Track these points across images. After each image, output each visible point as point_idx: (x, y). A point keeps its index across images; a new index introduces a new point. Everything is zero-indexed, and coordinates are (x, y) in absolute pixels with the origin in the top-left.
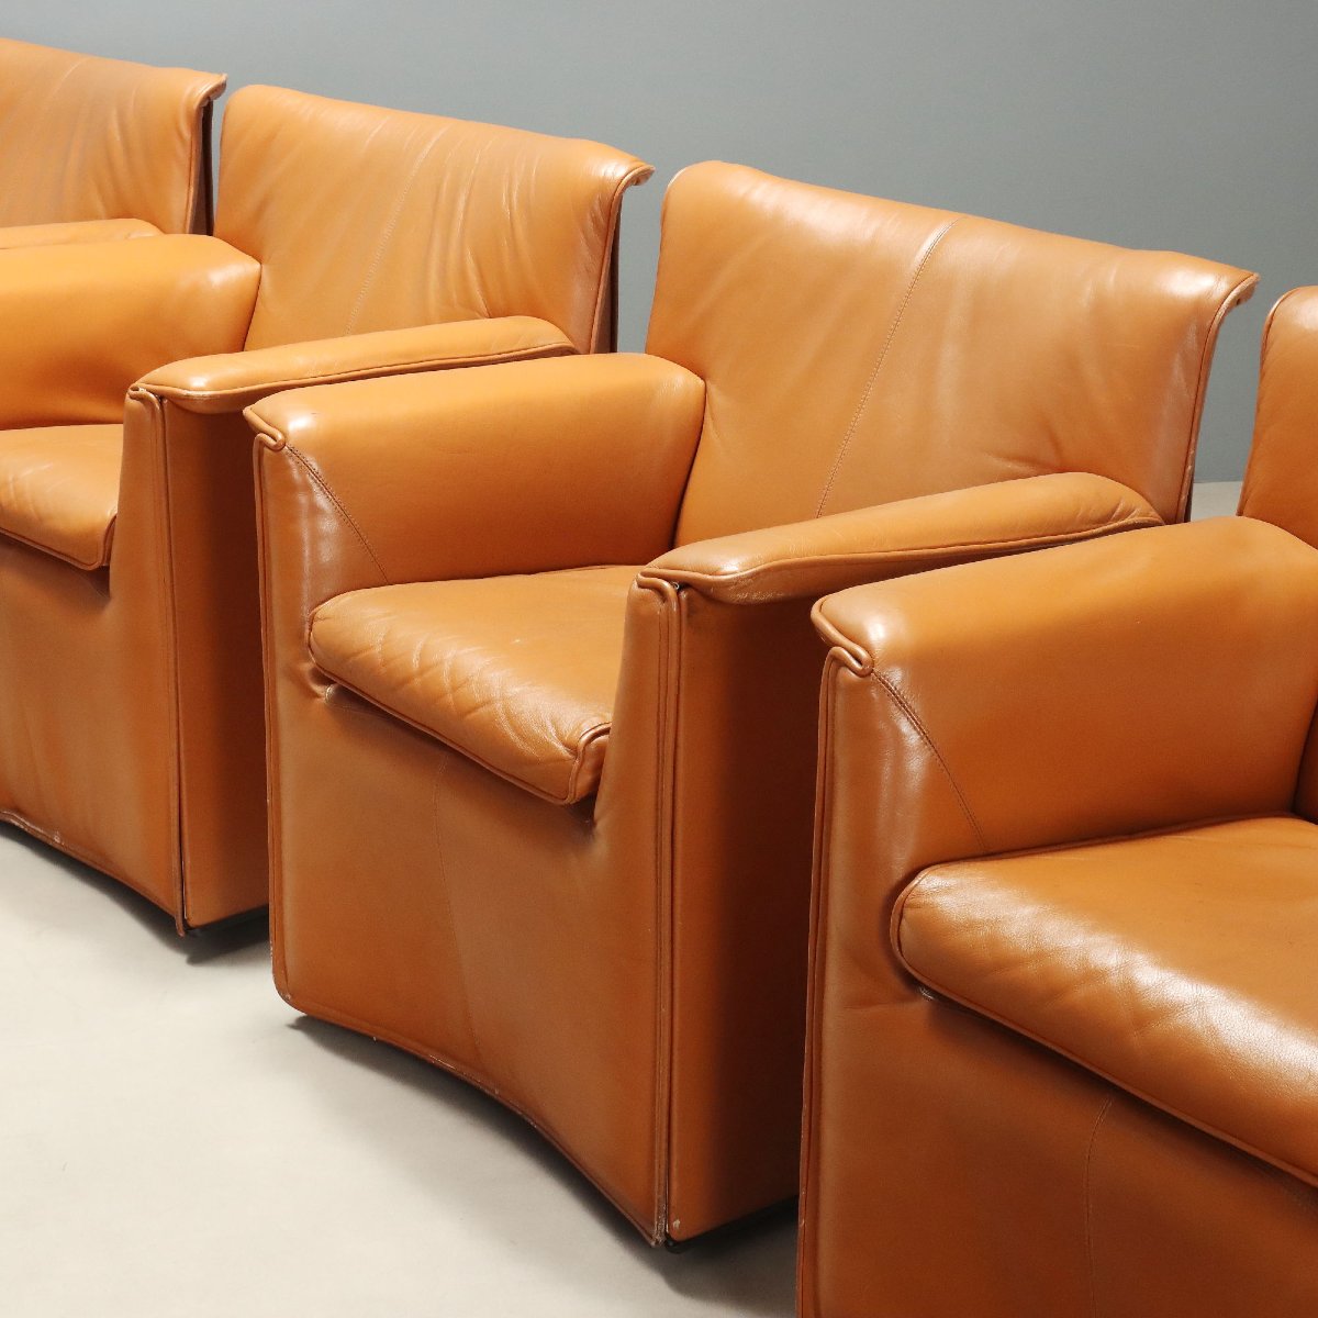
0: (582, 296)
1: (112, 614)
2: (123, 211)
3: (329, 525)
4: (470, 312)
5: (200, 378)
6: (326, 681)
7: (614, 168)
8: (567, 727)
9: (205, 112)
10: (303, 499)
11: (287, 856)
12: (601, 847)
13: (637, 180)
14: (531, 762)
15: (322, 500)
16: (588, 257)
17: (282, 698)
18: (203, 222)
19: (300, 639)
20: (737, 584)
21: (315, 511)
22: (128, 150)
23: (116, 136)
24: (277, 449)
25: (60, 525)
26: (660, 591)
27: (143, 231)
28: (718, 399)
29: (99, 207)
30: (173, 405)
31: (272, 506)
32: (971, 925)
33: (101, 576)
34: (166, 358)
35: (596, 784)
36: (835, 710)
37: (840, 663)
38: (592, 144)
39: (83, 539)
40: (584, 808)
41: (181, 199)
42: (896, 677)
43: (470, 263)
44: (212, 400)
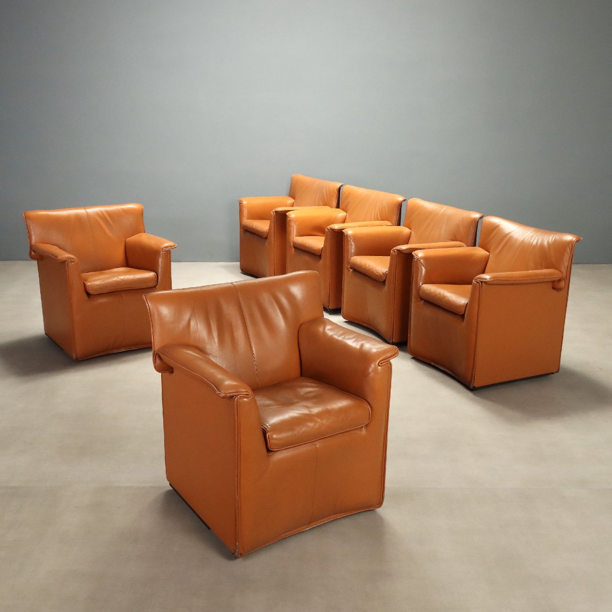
0: (395, 218)
1: (321, 262)
2: (325, 205)
3: (353, 247)
4: (378, 220)
5: (336, 227)
6: (351, 268)
7: (401, 199)
8: (383, 271)
9: (340, 189)
10: (350, 243)
11: (345, 294)
12: (386, 287)
13: (404, 201)
14: (377, 276)
15: (353, 243)
16: (396, 212)
17: (346, 272)
18: (338, 206)
19: (349, 263)
20: (404, 250)
21: (351, 244)
22: (327, 195)
23: (325, 193)
24: (347, 236)
25: (315, 248)
26: (395, 251)
27: (327, 207)
28: (413, 233)
29: (321, 204)
30: (333, 230)
31: (346, 243)
32: (427, 290)
33: (320, 256)
34: (333, 223)
35: (386, 279)
36: (414, 264)
37: (415, 258)
38: (399, 195)
39: (318, 250)
40: (384, 282)
41: (335, 203)
42: (422, 261)
43: (378, 213)
44: (338, 230)
